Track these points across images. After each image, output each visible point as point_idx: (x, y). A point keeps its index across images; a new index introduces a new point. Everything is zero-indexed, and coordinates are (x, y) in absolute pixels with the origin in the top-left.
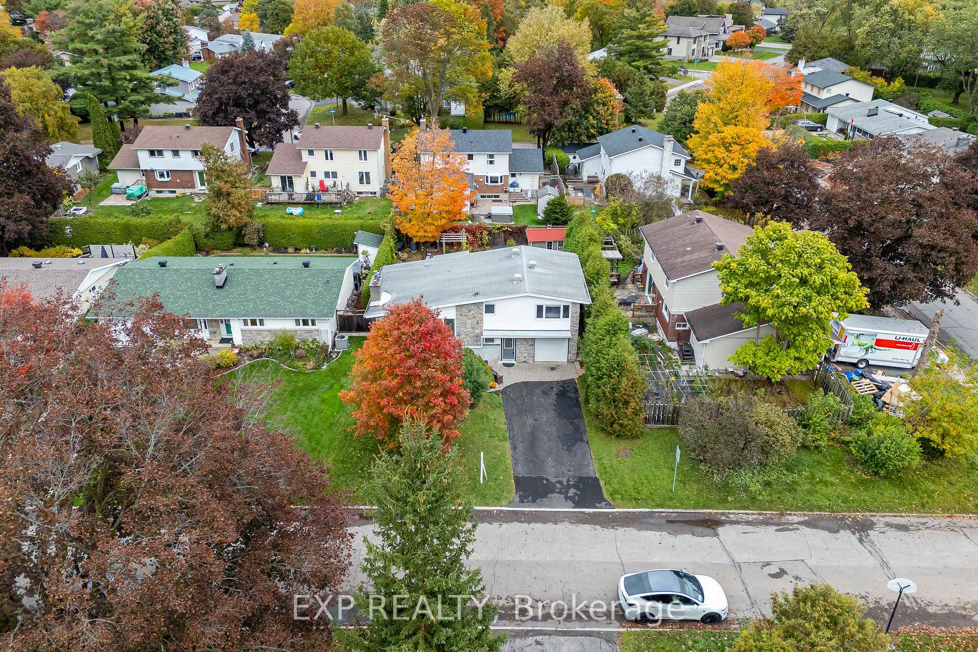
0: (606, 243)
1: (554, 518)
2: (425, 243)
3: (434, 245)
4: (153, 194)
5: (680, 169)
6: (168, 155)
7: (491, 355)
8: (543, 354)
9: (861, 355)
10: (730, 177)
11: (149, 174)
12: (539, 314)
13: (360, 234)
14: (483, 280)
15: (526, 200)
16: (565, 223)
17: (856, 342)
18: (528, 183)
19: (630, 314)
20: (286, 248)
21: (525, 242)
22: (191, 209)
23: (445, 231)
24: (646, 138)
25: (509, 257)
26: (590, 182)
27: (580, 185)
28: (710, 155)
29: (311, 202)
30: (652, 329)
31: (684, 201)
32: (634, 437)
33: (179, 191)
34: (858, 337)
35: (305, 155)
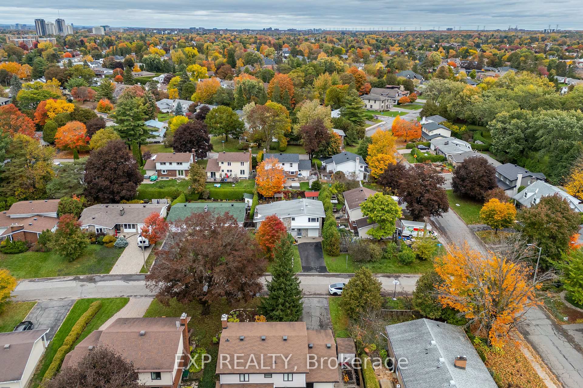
0: (333, 197)
1: (313, 275)
2: (268, 198)
3: (271, 198)
4: (160, 179)
5: (363, 169)
6: (168, 164)
7: (294, 234)
8: (311, 234)
9: (410, 233)
10: (380, 173)
11: (159, 171)
12: (309, 221)
13: (246, 195)
14: (292, 210)
15: (305, 180)
16: (319, 190)
17: (408, 229)
18: (305, 174)
19: (339, 221)
20: (217, 200)
21: (305, 197)
22: (177, 185)
23: (275, 193)
24: (350, 158)
25: (299, 202)
26: (330, 173)
27: (326, 174)
28: (373, 164)
29: (223, 182)
30: (346, 226)
31: (365, 181)
32: (337, 256)
33: (170, 178)
34: (408, 227)
35: (220, 164)
